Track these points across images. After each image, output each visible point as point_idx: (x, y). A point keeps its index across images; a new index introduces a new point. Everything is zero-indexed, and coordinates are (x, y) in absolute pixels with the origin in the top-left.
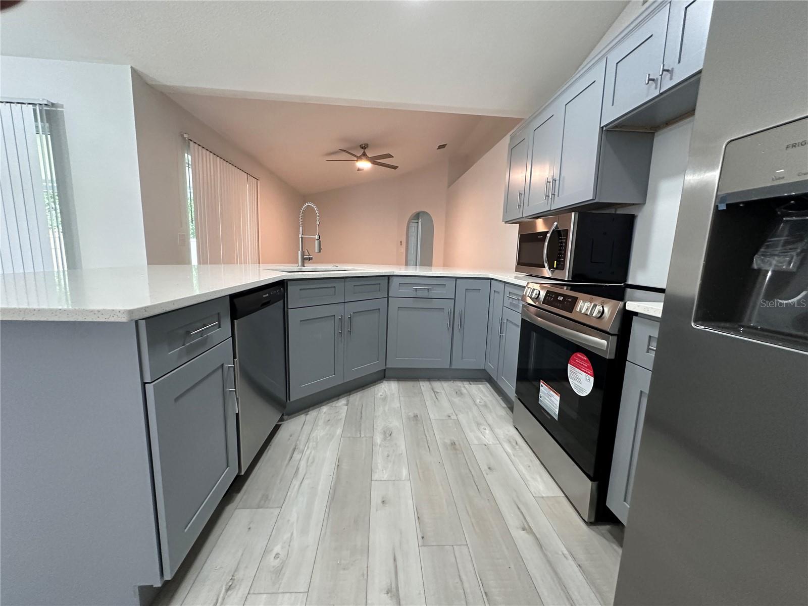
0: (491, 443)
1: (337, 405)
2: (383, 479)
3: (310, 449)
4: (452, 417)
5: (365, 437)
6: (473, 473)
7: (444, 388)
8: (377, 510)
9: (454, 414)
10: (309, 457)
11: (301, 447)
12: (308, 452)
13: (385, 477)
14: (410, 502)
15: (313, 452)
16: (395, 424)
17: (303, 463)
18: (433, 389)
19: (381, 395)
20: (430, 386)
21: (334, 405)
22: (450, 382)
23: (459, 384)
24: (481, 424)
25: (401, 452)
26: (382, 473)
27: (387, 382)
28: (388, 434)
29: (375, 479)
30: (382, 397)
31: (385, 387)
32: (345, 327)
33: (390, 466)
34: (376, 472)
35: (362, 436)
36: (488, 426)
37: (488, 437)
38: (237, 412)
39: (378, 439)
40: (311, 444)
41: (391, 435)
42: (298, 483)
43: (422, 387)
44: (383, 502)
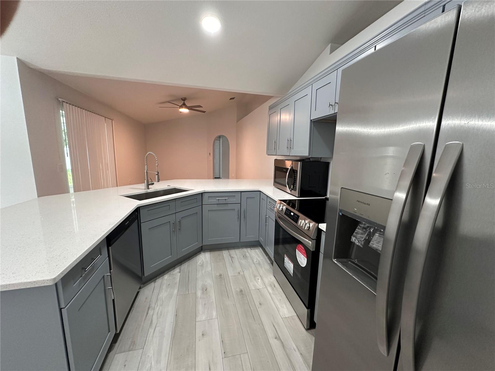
0: (261, 288)
1: (174, 273)
2: (202, 320)
3: (158, 306)
4: (241, 273)
5: (191, 293)
6: (252, 308)
7: (236, 253)
8: (199, 340)
9: (242, 271)
10: (158, 312)
11: (153, 305)
12: (158, 308)
13: (204, 318)
14: (218, 332)
15: (161, 307)
16: (209, 282)
17: (155, 317)
18: (230, 255)
19: (200, 263)
20: (228, 253)
21: (172, 273)
22: (240, 249)
23: (245, 250)
24: (256, 276)
25: (212, 301)
26: (202, 317)
27: (203, 253)
28: (205, 290)
29: (198, 321)
30: (201, 264)
31: (202, 257)
32: (176, 227)
33: (206, 311)
34: (198, 316)
35: (189, 293)
36: (260, 277)
37: (259, 284)
38: (113, 298)
39: (199, 293)
40: (159, 303)
41: (206, 290)
42: (153, 331)
43: (224, 255)
44: (203, 335)
